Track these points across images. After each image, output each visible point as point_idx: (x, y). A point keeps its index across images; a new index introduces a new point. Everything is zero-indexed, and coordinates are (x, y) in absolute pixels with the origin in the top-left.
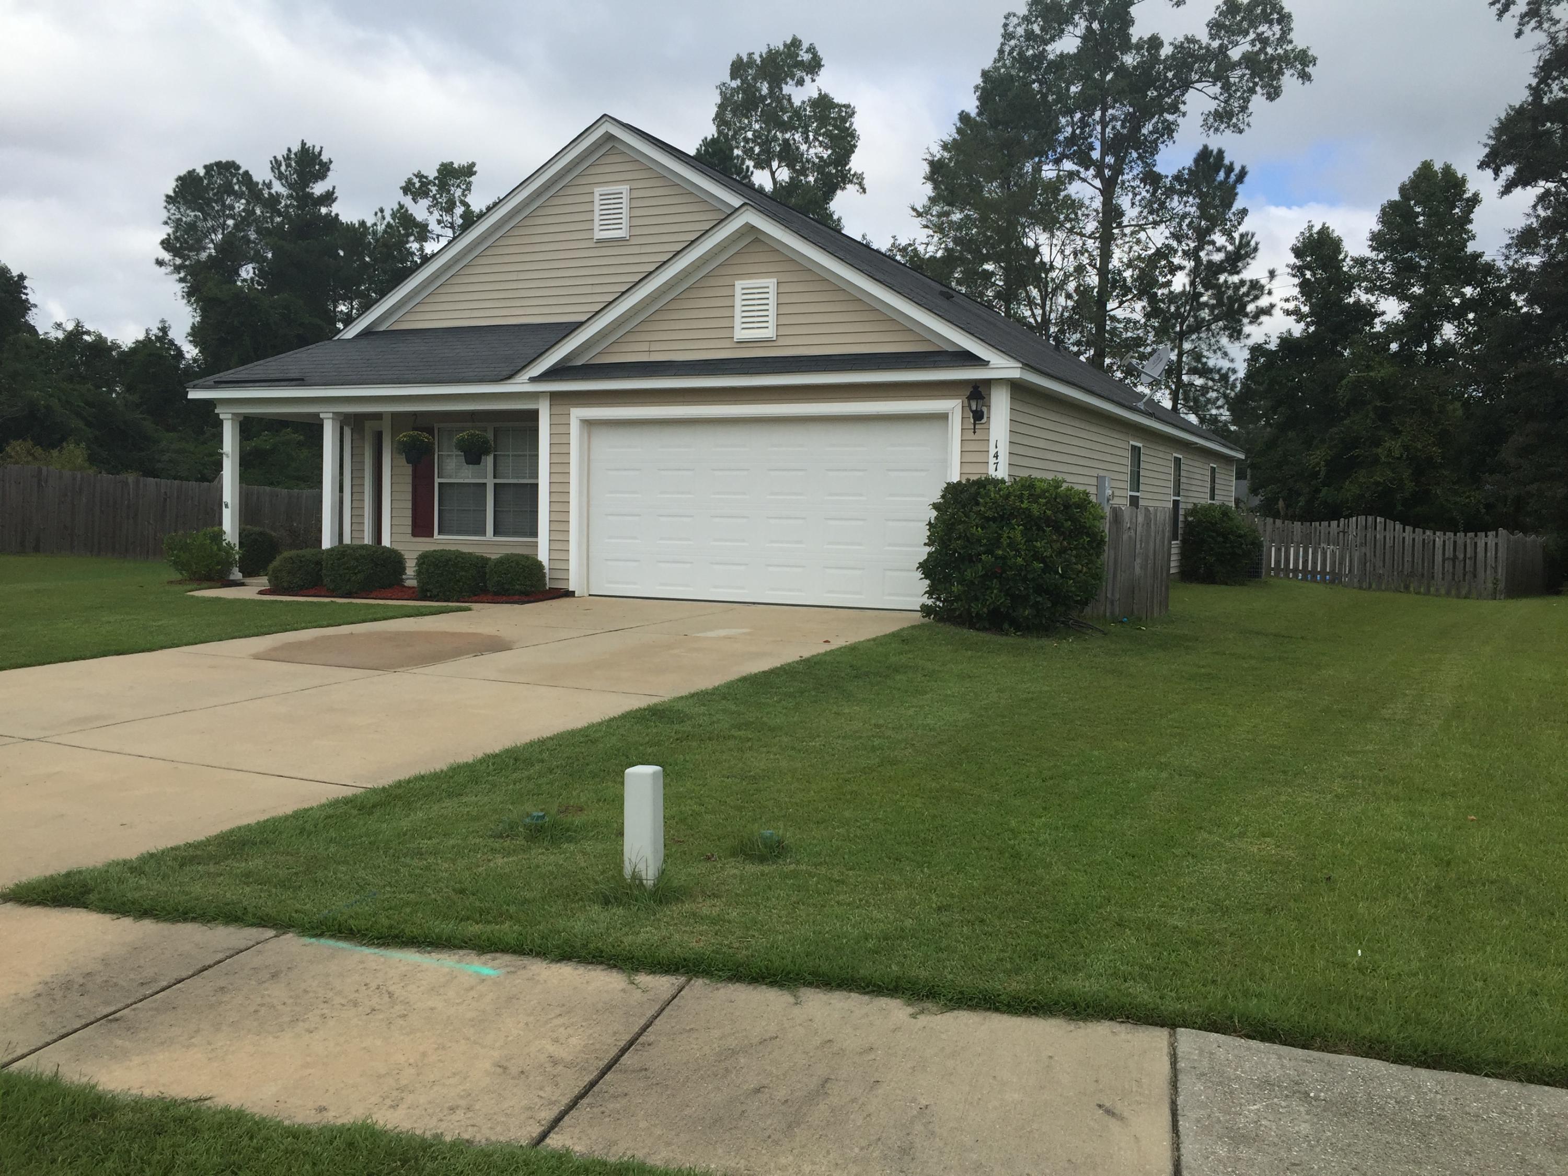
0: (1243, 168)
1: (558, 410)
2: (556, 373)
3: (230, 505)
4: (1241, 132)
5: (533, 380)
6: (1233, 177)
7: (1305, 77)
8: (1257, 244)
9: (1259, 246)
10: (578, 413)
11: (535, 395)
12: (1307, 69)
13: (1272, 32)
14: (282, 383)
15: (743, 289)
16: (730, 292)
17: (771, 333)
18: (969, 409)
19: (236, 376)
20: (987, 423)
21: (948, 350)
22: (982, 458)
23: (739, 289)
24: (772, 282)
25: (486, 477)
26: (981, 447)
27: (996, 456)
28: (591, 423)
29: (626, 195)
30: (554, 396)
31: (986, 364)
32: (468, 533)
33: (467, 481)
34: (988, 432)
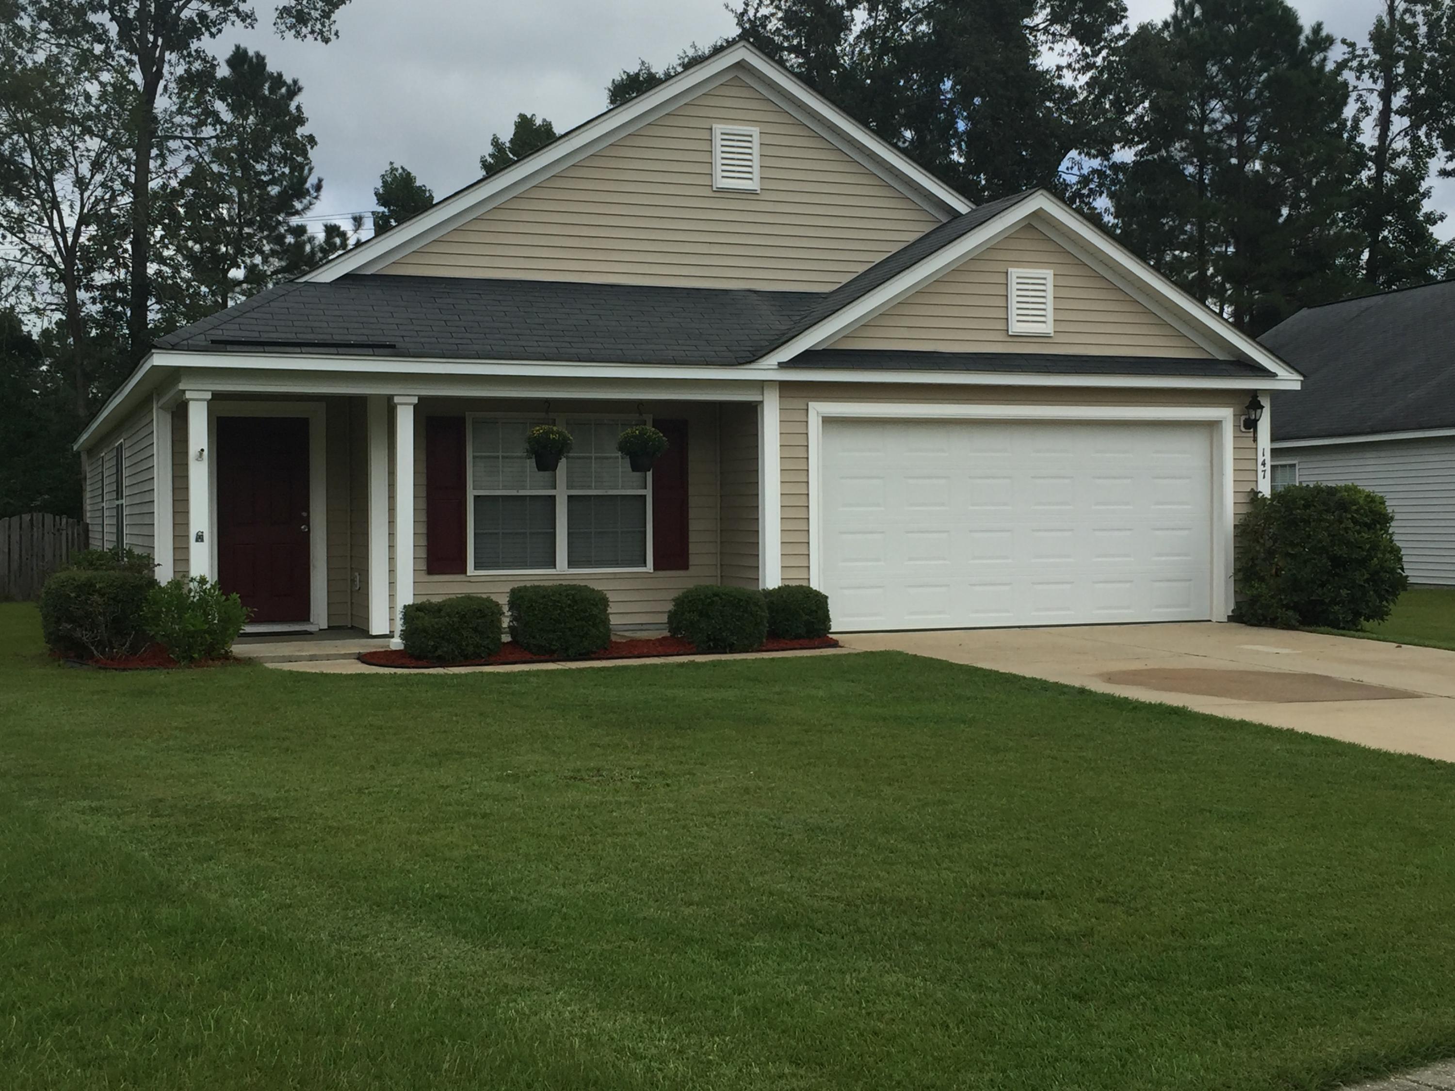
0: (296, 83)
1: (798, 403)
2: (807, 359)
3: (206, 537)
4: (326, 41)
5: (782, 366)
6: (284, 90)
8: (320, 181)
10: (818, 409)
11: (761, 385)
14: (352, 350)
15: (1018, 277)
16: (1001, 279)
17: (1047, 328)
18: (1243, 418)
19: (231, 333)
20: (1255, 432)
21: (1221, 358)
22: (1250, 465)
23: (1014, 277)
24: (1048, 273)
25: (554, 487)
26: (1250, 455)
27: (1264, 464)
28: (828, 421)
29: (756, 139)
30: (785, 387)
31: (1272, 375)
32: (524, 566)
33: (522, 493)
34: (1255, 440)
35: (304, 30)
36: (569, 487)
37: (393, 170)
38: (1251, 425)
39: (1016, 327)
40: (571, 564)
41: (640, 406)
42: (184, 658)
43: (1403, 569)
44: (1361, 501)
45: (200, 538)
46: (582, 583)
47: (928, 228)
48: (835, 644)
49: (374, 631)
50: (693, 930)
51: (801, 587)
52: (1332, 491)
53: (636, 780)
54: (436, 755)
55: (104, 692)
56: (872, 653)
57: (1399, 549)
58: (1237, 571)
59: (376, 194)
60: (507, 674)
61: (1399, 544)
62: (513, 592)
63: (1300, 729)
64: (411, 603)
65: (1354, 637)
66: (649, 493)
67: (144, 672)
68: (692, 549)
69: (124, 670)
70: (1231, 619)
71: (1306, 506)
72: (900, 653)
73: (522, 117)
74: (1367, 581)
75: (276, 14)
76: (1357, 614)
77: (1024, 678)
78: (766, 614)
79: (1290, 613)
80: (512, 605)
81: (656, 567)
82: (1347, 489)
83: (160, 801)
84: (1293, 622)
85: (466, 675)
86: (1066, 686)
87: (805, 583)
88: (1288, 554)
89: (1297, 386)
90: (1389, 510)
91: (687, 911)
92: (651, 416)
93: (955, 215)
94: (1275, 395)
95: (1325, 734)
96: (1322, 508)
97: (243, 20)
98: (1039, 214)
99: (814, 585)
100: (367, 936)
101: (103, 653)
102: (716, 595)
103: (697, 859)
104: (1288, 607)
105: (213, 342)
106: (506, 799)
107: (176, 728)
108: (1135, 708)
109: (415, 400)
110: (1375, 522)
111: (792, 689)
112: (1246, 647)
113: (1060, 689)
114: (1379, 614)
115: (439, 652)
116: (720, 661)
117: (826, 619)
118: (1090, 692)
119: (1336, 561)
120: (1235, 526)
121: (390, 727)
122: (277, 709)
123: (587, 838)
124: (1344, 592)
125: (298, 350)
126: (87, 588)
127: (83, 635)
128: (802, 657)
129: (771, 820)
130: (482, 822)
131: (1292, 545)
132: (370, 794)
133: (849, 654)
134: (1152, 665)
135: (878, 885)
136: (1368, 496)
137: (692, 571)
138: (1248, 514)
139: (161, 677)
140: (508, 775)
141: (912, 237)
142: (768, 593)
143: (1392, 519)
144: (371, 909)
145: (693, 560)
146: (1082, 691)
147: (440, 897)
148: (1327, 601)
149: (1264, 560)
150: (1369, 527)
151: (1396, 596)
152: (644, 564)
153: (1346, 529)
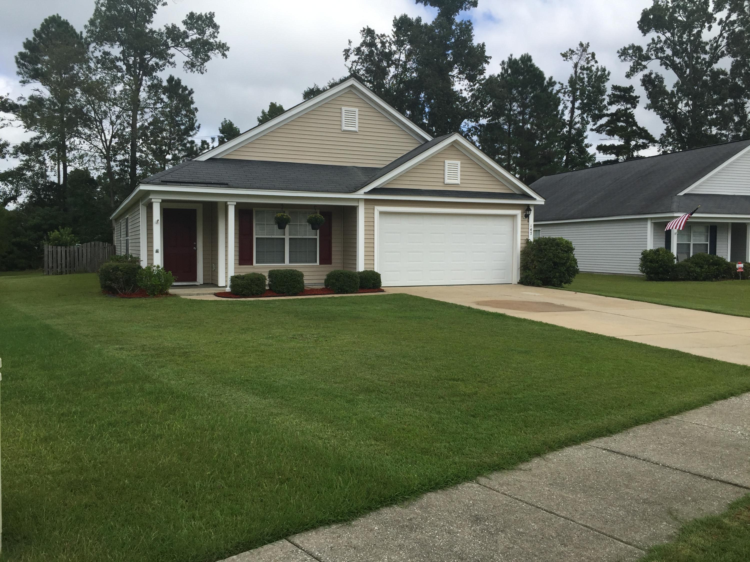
0: (192, 90)
1: (371, 207)
2: (374, 191)
3: (159, 251)
4: (202, 73)
6: (187, 92)
7: (224, 55)
8: (200, 125)
9: (201, 126)
10: (378, 209)
12: (225, 52)
13: (209, 31)
14: (212, 185)
16: (442, 164)
17: (458, 182)
18: (524, 214)
19: (168, 178)
20: (528, 219)
21: (517, 193)
22: (526, 230)
23: (447, 163)
24: (459, 162)
25: (285, 235)
26: (526, 226)
27: (531, 230)
28: (381, 213)
29: (357, 113)
30: (366, 201)
31: (535, 199)
32: (273, 262)
33: (273, 237)
34: (528, 221)
35: (194, 69)
36: (289, 235)
37: (226, 121)
38: (527, 216)
39: (447, 181)
40: (290, 262)
41: (315, 206)
42: (151, 294)
43: (577, 266)
44: (564, 243)
45: (157, 251)
46: (294, 269)
47: (417, 146)
48: (383, 291)
49: (220, 285)
50: (338, 392)
51: (371, 271)
52: (554, 240)
53: (315, 339)
54: (243, 329)
55: (123, 306)
56: (396, 294)
57: (576, 260)
58: (521, 267)
59: (219, 129)
60: (268, 301)
61: (576, 258)
62: (270, 272)
63: (544, 321)
64: (233, 275)
65: (560, 289)
66: (318, 237)
67: (137, 299)
68: (333, 257)
69: (130, 298)
70: (519, 283)
71: (545, 245)
72: (406, 294)
73: (271, 103)
74: (565, 270)
75: (184, 64)
76: (561, 282)
77: (449, 303)
78: (359, 280)
79: (539, 281)
80: (270, 276)
81: (320, 264)
82: (559, 239)
83: (145, 345)
84: (540, 284)
85: (253, 301)
86: (464, 306)
87: (372, 270)
88: (538, 261)
89: (543, 203)
90: (573, 246)
91: (335, 385)
92: (319, 210)
93: (427, 141)
94: (535, 206)
95: (553, 323)
96: (550, 245)
97: (171, 65)
98: (456, 142)
99: (376, 270)
100: (221, 395)
101: (122, 292)
102: (342, 273)
103: (338, 367)
104: (538, 279)
105: (162, 181)
106: (269, 345)
107: (150, 319)
108: (487, 314)
109: (235, 204)
110: (568, 250)
111: (369, 307)
112: (524, 293)
113: (461, 307)
114: (568, 282)
115: (243, 293)
116: (343, 297)
117: (380, 282)
118: (472, 308)
119: (555, 264)
120: (521, 251)
121: (227, 319)
122: (186, 313)
123: (299, 359)
124: (557, 274)
125: (193, 185)
126: (116, 269)
127: (115, 286)
128: (372, 296)
129: (363, 353)
130: (261, 354)
131: (541, 258)
132: (221, 343)
133: (388, 295)
134: (493, 299)
135: (402, 376)
136: (566, 241)
137: (333, 265)
138: (526, 247)
139: (143, 301)
140: (270, 337)
141: (411, 149)
142: (359, 273)
143: (574, 249)
144: (223, 385)
145: (333, 261)
146: (469, 308)
147: (247, 380)
148: (552, 277)
149: (530, 263)
150: (567, 252)
151: (575, 275)
152: (316, 262)
153: (559, 253)
